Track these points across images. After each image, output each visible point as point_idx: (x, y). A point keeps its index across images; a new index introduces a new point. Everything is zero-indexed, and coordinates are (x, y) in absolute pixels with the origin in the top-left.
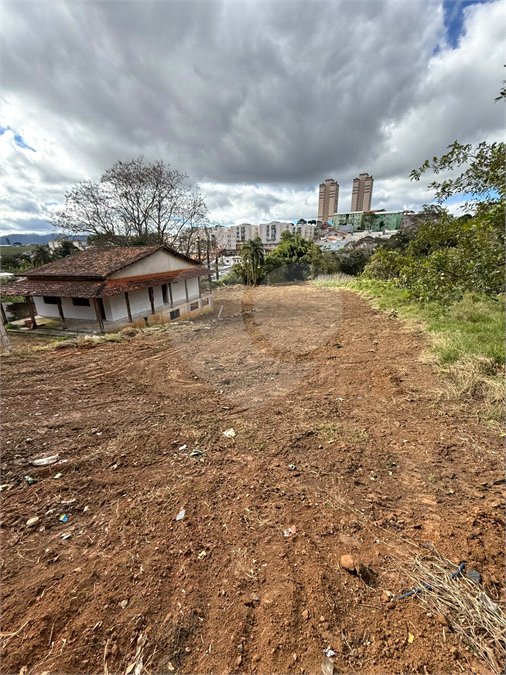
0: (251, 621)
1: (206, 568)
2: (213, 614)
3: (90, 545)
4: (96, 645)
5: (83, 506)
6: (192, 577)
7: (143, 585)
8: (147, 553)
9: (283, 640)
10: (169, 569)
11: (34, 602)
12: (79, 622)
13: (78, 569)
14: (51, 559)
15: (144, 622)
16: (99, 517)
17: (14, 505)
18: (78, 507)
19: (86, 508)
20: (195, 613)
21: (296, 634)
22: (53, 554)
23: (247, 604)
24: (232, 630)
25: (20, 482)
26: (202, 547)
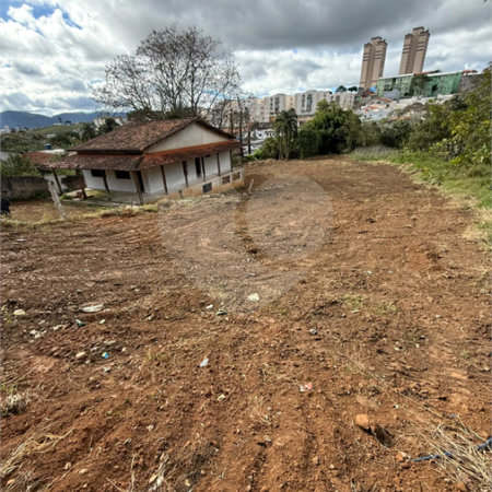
0: (262, 458)
1: (224, 408)
2: (228, 447)
3: (126, 379)
4: (125, 456)
5: (121, 348)
6: (211, 414)
7: (168, 415)
8: (173, 390)
9: (291, 478)
10: (192, 405)
11: (78, 417)
12: (113, 436)
13: (115, 396)
14: (94, 386)
15: (167, 444)
16: (135, 357)
17: (66, 342)
18: (117, 347)
19: (124, 349)
20: (212, 444)
21: (305, 475)
22: (95, 382)
23: (259, 444)
24: (244, 463)
25: (72, 324)
26: (222, 392)
